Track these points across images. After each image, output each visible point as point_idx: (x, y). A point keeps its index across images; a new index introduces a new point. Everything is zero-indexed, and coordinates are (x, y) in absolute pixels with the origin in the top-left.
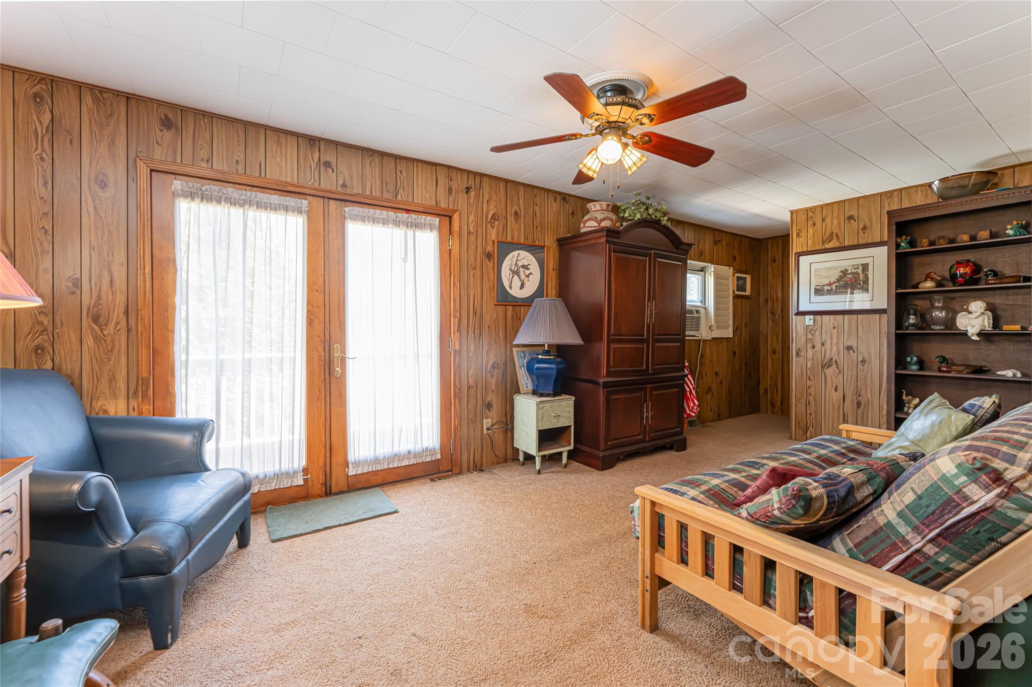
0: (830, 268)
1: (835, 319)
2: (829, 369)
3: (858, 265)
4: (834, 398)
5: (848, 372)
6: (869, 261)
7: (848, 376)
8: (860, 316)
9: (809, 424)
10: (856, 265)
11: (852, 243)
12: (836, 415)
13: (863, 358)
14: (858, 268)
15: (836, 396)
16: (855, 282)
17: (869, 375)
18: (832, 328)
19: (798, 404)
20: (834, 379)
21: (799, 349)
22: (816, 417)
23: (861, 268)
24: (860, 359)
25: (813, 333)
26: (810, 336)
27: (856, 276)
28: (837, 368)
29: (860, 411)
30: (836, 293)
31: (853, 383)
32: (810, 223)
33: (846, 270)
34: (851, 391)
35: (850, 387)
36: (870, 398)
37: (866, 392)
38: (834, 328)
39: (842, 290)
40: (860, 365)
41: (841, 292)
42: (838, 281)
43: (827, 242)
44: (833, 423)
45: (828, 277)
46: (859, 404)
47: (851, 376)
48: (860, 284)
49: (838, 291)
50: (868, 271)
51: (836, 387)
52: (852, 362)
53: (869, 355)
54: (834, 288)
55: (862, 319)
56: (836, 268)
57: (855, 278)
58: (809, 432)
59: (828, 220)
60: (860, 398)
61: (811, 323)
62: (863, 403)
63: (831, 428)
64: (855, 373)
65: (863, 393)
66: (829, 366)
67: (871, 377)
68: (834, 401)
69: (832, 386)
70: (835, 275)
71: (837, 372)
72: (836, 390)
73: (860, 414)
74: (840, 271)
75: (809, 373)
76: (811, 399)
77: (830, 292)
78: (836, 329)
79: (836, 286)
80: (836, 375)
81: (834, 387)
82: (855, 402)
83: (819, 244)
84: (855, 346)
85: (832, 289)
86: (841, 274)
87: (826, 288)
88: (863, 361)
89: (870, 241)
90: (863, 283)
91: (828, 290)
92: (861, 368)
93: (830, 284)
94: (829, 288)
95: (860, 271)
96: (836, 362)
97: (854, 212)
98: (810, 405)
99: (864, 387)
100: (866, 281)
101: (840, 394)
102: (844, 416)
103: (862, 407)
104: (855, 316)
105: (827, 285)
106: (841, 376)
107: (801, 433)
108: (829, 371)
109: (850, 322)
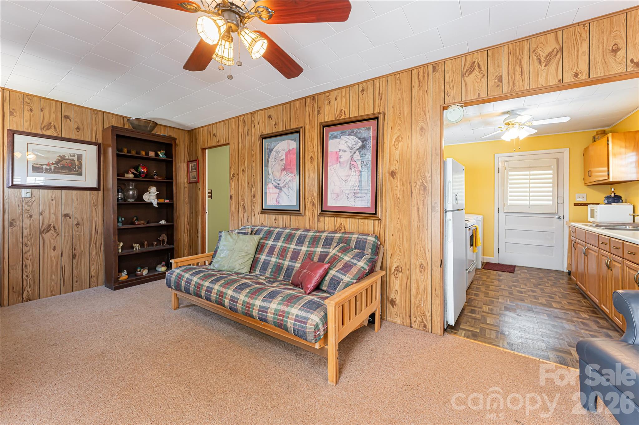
0: (49, 152)
1: (53, 193)
2: (48, 234)
3: (74, 154)
4: (53, 256)
5: (65, 234)
6: (83, 153)
7: (65, 236)
8: (75, 192)
9: (25, 285)
10: (73, 154)
11: (68, 137)
12: (54, 270)
13: (78, 222)
14: (74, 156)
15: (54, 255)
16: (72, 165)
17: (82, 233)
18: (50, 200)
19: (12, 271)
20: (52, 241)
21: (13, 220)
22: (33, 277)
23: (76, 156)
24: (75, 223)
25: (30, 204)
26: (26, 207)
27: (72, 162)
28: (55, 232)
29: (75, 261)
30: (55, 172)
31: (69, 242)
32: (26, 108)
33: (64, 156)
34: (68, 248)
35: (67, 245)
36: (83, 250)
37: (80, 246)
38: (52, 200)
39: (60, 171)
40: (75, 227)
41: (60, 172)
42: (57, 163)
43: (45, 129)
44: (51, 276)
45: (47, 158)
46: (74, 256)
47: (68, 236)
48: (75, 168)
49: (56, 171)
50: (82, 160)
51: (55, 247)
52: (69, 226)
53: (82, 219)
54: (53, 168)
55: (76, 193)
56: (55, 152)
57: (71, 163)
58: (26, 292)
59: (46, 111)
60: (75, 251)
61: (29, 195)
62: (77, 254)
63: (49, 281)
64: (71, 234)
65: (77, 247)
66: (48, 231)
67: (84, 235)
68: (53, 259)
69: (50, 247)
70: (54, 159)
71: (55, 235)
72: (54, 250)
73: (75, 263)
74: (58, 155)
75: (25, 239)
76: (29, 263)
77: (48, 171)
78: (54, 201)
79: (54, 167)
80: (54, 238)
81: (53, 247)
82: (71, 255)
83: (36, 128)
84: (71, 214)
85: (51, 169)
86: (60, 158)
87: (44, 167)
88: (78, 224)
89: (82, 139)
90: (78, 168)
91: (46, 169)
92: (76, 229)
93: (48, 165)
94: (48, 168)
95: (75, 158)
96: (54, 227)
97: (69, 114)
98: (26, 268)
99: (78, 243)
100: (80, 166)
101: (58, 252)
102: (62, 268)
103: (77, 257)
104: (71, 191)
105: (46, 165)
106: (59, 238)
107: (15, 296)
108: (47, 236)
109: (67, 196)
